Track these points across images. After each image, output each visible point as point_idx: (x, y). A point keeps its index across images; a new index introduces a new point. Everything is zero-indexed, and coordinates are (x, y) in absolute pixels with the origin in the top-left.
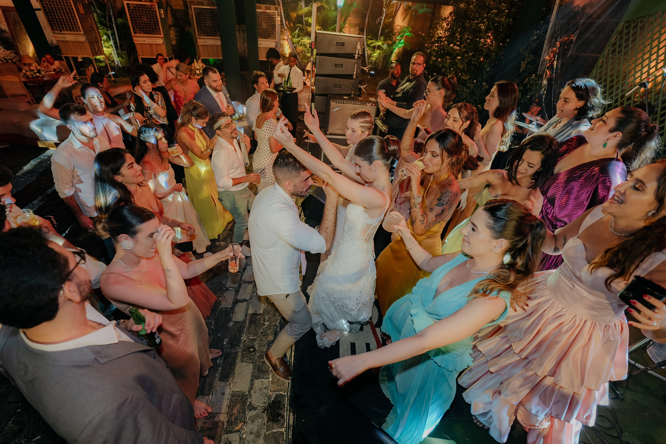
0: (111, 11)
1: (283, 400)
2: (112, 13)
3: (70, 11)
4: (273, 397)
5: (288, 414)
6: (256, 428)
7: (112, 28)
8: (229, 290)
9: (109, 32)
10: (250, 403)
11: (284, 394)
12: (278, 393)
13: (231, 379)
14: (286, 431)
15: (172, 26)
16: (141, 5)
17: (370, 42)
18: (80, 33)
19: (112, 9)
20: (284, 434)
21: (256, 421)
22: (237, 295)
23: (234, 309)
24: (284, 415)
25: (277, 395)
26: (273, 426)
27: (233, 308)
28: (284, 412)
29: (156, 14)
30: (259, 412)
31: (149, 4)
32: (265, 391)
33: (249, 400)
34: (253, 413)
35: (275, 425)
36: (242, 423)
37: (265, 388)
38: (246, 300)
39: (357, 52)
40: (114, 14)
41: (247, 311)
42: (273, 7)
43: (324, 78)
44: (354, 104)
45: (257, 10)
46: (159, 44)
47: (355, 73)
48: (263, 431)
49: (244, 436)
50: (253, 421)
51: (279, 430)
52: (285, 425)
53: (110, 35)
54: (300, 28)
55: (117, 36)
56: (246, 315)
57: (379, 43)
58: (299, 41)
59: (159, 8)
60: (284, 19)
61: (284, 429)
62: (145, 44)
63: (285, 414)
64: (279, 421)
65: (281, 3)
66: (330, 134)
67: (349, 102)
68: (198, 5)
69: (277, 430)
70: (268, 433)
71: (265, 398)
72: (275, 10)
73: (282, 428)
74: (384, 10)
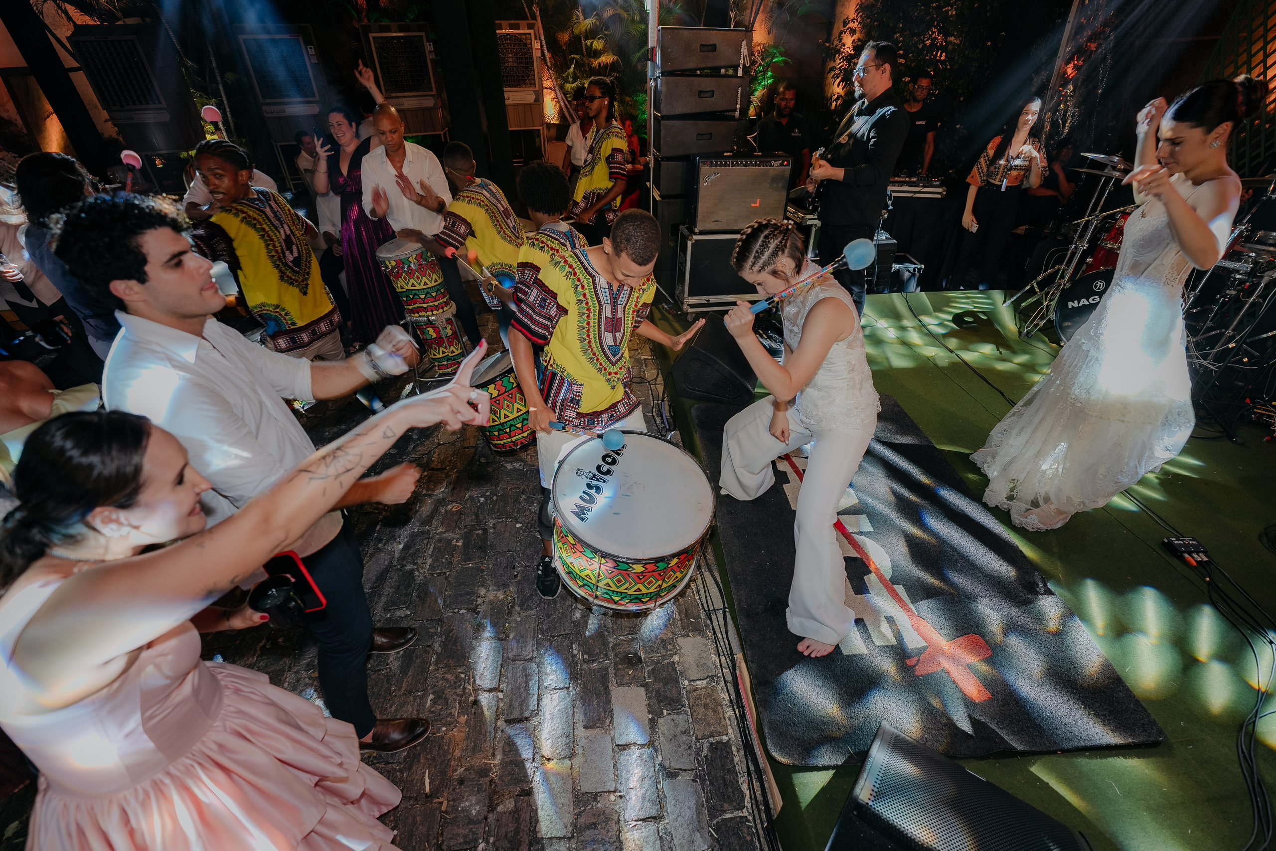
1: (727, 752)
2: (214, 65)
4: (705, 749)
6: (687, 814)
7: (216, 95)
10: (662, 765)
12: (711, 740)
13: (608, 721)
14: (750, 814)
18: (159, 105)
19: (215, 56)
20: (749, 821)
24: (739, 781)
25: (711, 744)
26: (722, 806)
29: (301, 58)
30: (682, 783)
31: (286, 37)
32: (684, 738)
33: (658, 760)
35: (725, 805)
36: (655, 808)
37: (684, 733)
39: (742, 61)
40: (219, 66)
42: (523, 23)
44: (745, 165)
45: (497, 32)
46: (314, 116)
47: (738, 106)
48: (704, 820)
50: (677, 803)
51: (735, 813)
52: (748, 802)
54: (577, 60)
55: (228, 110)
59: (306, 44)
60: (545, 47)
61: (747, 810)
62: (286, 118)
64: (731, 795)
65: (538, 14)
66: (702, 233)
67: (737, 162)
68: (381, 32)
69: (732, 813)
70: (715, 822)
71: (689, 751)
72: (529, 28)
73: (741, 810)
74: (732, 15)
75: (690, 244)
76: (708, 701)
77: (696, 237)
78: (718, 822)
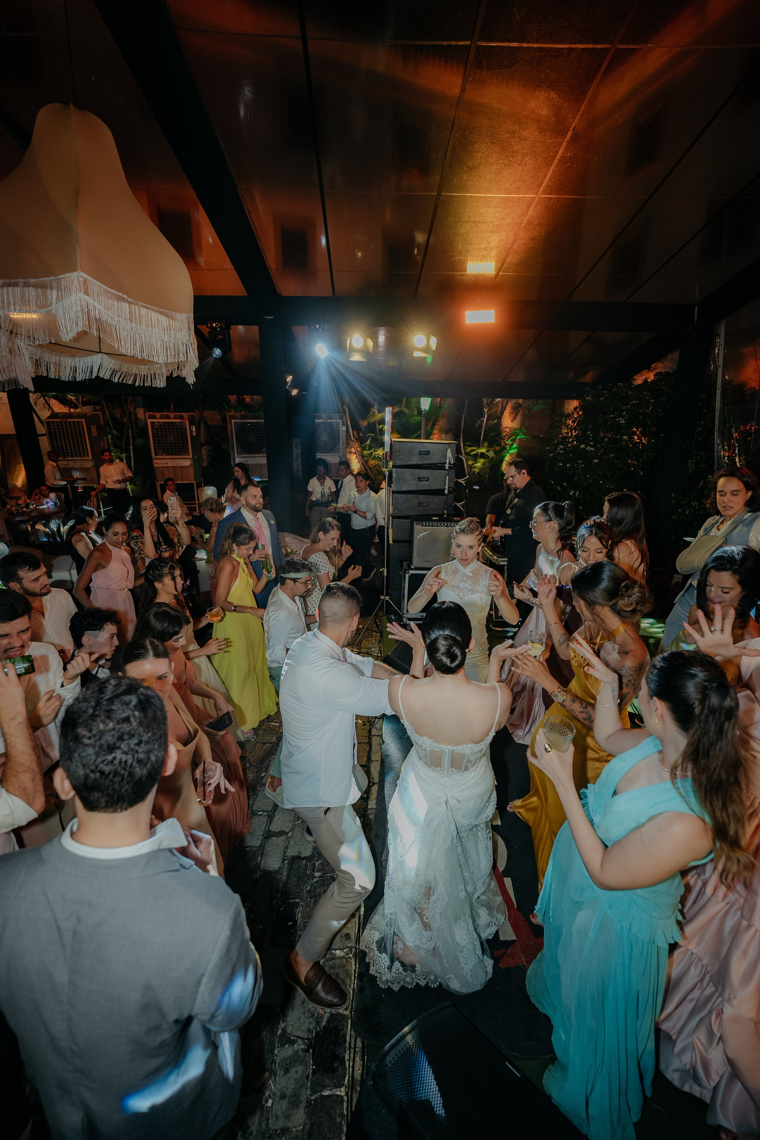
0: (130, 431)
1: (343, 1025)
2: (130, 434)
3: (81, 435)
4: (325, 1019)
5: (352, 1056)
6: (292, 1085)
7: (127, 451)
8: (257, 814)
10: (284, 1030)
11: (345, 1013)
14: (347, 1094)
15: (204, 445)
16: (168, 423)
17: (469, 449)
18: (88, 458)
19: (132, 429)
20: (343, 1101)
21: (293, 1070)
22: (270, 823)
23: (264, 849)
24: (344, 1057)
26: (324, 1081)
27: (262, 846)
28: (345, 1052)
29: (186, 432)
30: (298, 1051)
31: (179, 421)
33: (282, 1025)
34: (287, 1051)
35: (327, 1081)
36: (267, 1075)
38: (284, 833)
39: (448, 461)
40: (133, 435)
41: (285, 852)
42: (336, 415)
43: (404, 496)
44: (447, 526)
45: (316, 421)
46: (186, 467)
47: (447, 487)
48: (306, 1094)
49: (269, 1103)
50: (287, 1071)
51: (334, 1090)
52: (346, 1081)
53: (124, 459)
54: (372, 437)
55: (132, 460)
56: (284, 859)
57: (483, 450)
58: (372, 453)
59: (191, 425)
60: (350, 429)
61: (343, 1089)
62: (167, 467)
63: (347, 1057)
64: (334, 1071)
65: (347, 410)
66: (416, 569)
67: (441, 524)
68: (240, 419)
69: (331, 1090)
70: (313, 1098)
71: (311, 1019)
72: (340, 419)
73: (340, 1088)
74: (486, 410)
75: (407, 576)
76: (340, 971)
77: (411, 572)
78: (316, 1099)
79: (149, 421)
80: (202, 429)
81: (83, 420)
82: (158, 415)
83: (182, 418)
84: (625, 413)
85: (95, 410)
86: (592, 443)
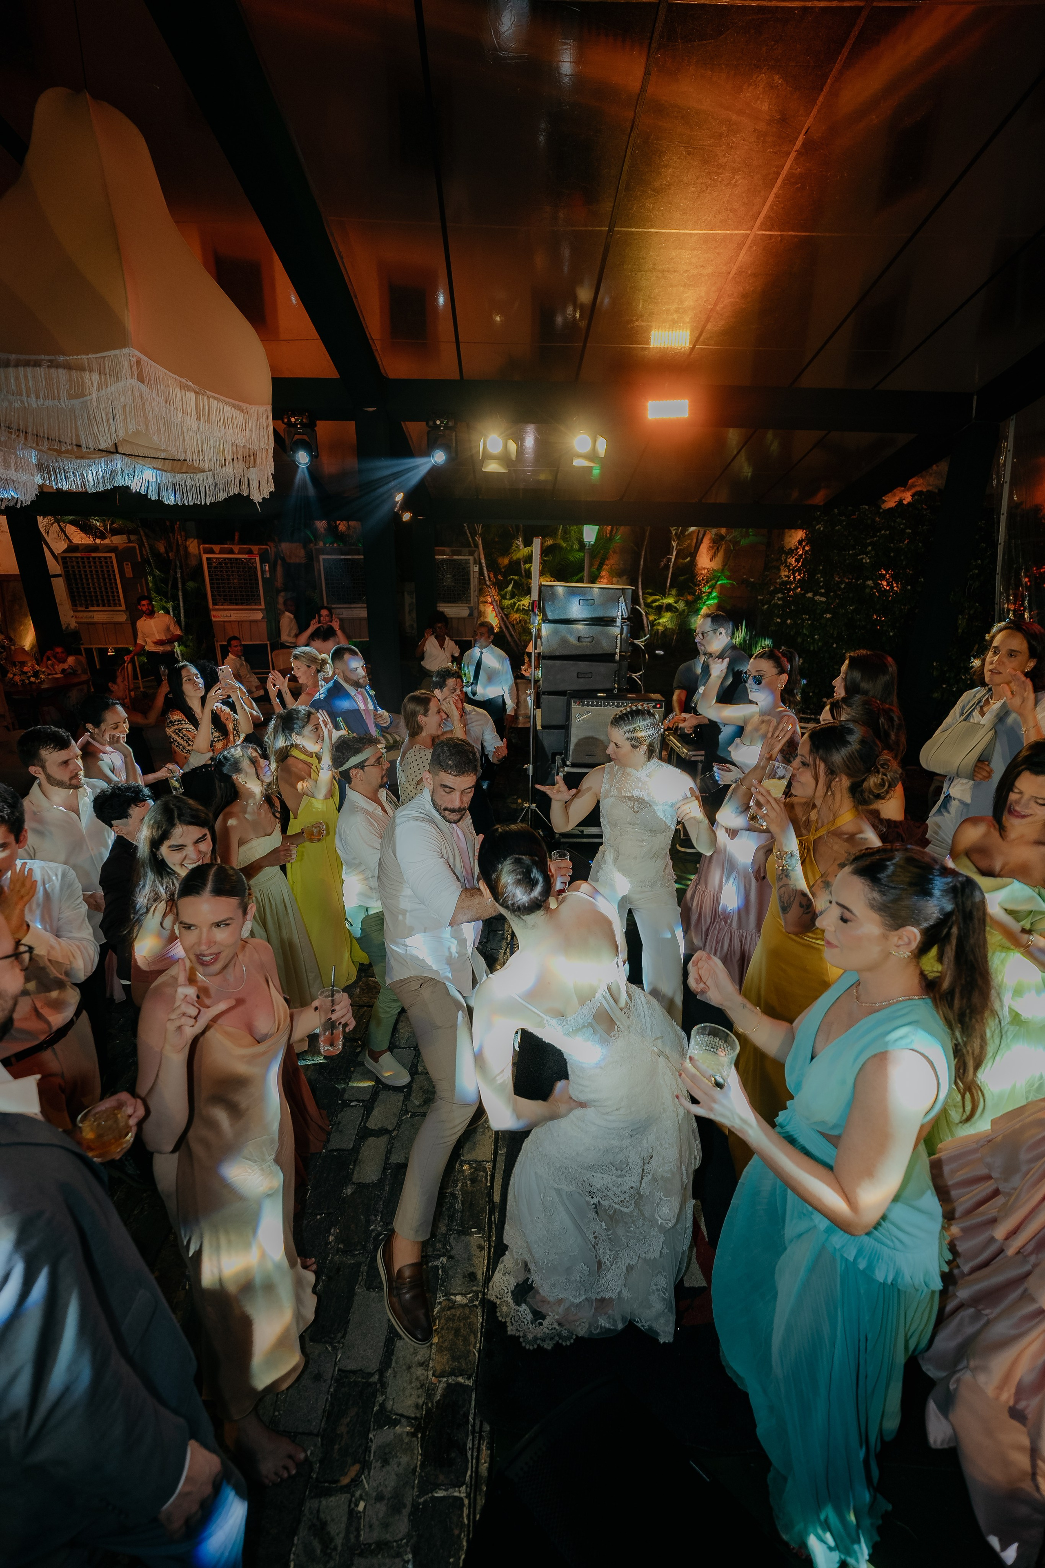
0: (179, 571)
1: (464, 1401)
2: (179, 575)
3: (109, 575)
4: (440, 1391)
5: (476, 1442)
6: (392, 1483)
8: (349, 1106)
9: (170, 605)
10: (382, 1406)
11: (467, 1382)
12: (451, 1380)
13: (340, 1335)
14: (468, 1496)
16: (231, 559)
17: (650, 599)
18: (120, 608)
19: (181, 568)
20: (463, 1505)
21: (393, 1462)
22: (368, 1117)
23: (358, 1153)
24: (465, 1444)
25: (449, 1385)
26: (437, 1477)
27: (356, 1150)
28: (467, 1437)
29: (256, 572)
30: (401, 1435)
31: (246, 556)
32: (420, 1371)
33: (381, 1399)
34: (387, 1435)
35: (441, 1477)
36: (357, 1467)
37: (421, 1364)
38: (386, 1131)
39: (620, 614)
40: (182, 577)
41: (387, 1158)
42: (466, 550)
43: (558, 663)
45: (437, 557)
46: (256, 621)
47: (618, 651)
48: (410, 1495)
49: (361, 1506)
50: (386, 1462)
51: (451, 1490)
52: (468, 1477)
53: (171, 610)
54: (515, 581)
55: (182, 611)
56: (385, 1169)
57: (670, 600)
58: (515, 604)
59: (262, 562)
60: (485, 570)
61: (463, 1489)
62: (230, 621)
63: (469, 1445)
64: (452, 1463)
65: (480, 542)
66: (573, 765)
67: (609, 703)
68: (332, 555)
69: (446, 1490)
70: (422, 1500)
71: (420, 1390)
72: (470, 555)
73: (459, 1487)
74: (674, 544)
76: (462, 1325)
77: (566, 769)
78: (425, 1501)
79: (205, 556)
80: (279, 569)
81: (113, 555)
82: (216, 548)
83: (250, 552)
84: (870, 548)
85: (130, 541)
86: (823, 591)
